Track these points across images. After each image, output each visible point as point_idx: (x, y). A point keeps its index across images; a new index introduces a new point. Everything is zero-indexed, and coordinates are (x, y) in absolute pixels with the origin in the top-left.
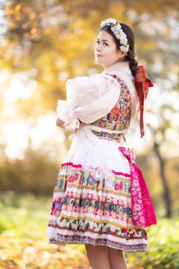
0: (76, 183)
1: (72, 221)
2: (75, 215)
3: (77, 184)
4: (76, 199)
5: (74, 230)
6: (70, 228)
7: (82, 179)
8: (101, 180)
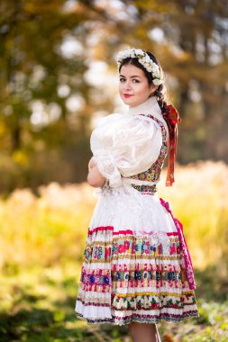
0: (128, 252)
1: (129, 299)
2: (132, 291)
3: (130, 254)
4: (130, 272)
5: (133, 309)
6: (129, 308)
7: (135, 247)
8: (156, 247)
